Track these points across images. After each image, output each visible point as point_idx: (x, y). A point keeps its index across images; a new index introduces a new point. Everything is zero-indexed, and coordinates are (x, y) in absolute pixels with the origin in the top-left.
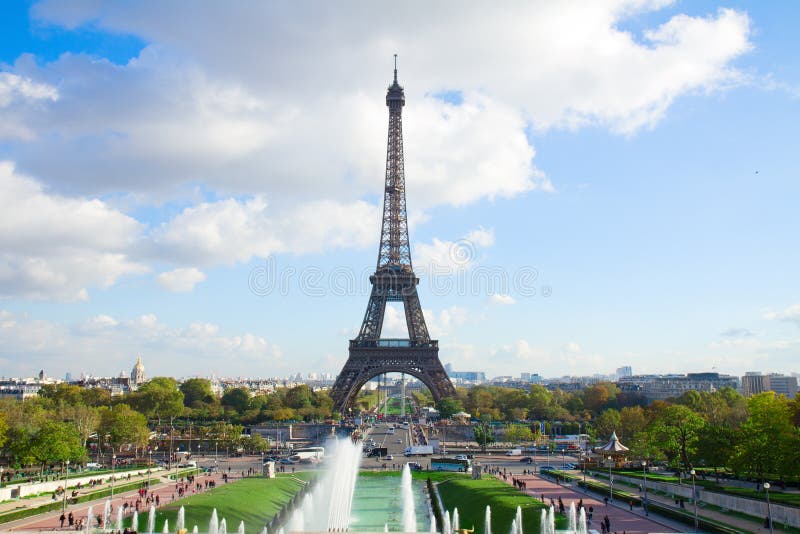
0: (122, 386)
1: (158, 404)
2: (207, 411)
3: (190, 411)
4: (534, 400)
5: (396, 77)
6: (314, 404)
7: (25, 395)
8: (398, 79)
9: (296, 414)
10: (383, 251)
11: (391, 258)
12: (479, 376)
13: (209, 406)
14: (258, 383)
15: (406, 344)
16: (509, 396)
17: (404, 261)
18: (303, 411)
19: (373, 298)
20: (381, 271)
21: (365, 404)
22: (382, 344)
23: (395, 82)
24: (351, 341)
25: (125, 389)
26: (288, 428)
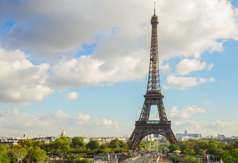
0: (49, 140)
1: (60, 147)
2: (80, 149)
3: (73, 149)
4: (210, 146)
5: (155, 12)
6: (121, 147)
7: (14, 144)
8: (155, 13)
9: (111, 150)
10: (149, 85)
11: (152, 88)
12: (199, 136)
13: (81, 147)
14: (105, 139)
15: (157, 123)
16: (200, 144)
17: (158, 89)
18: (115, 149)
19: (145, 104)
20: (148, 93)
21: (144, 147)
22: (148, 123)
23: (154, 14)
24: (136, 122)
25: (50, 141)
26: (108, 156)
